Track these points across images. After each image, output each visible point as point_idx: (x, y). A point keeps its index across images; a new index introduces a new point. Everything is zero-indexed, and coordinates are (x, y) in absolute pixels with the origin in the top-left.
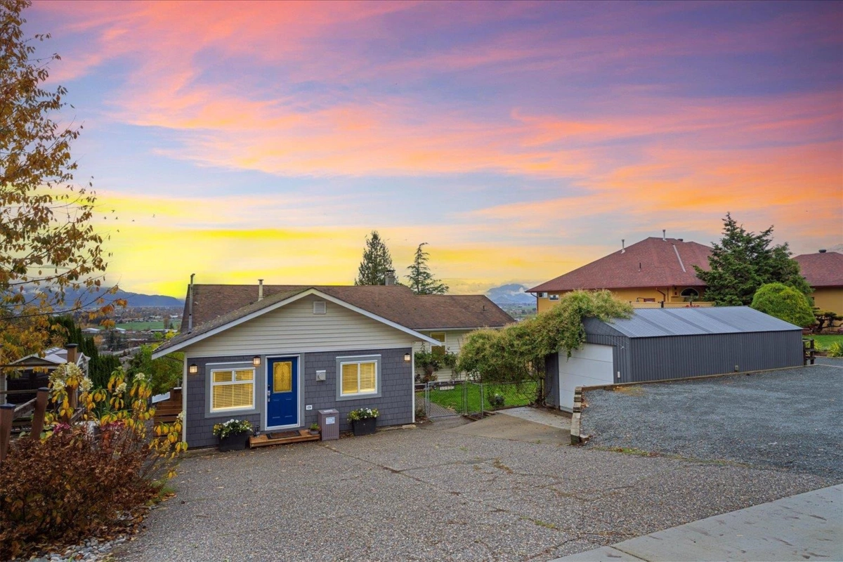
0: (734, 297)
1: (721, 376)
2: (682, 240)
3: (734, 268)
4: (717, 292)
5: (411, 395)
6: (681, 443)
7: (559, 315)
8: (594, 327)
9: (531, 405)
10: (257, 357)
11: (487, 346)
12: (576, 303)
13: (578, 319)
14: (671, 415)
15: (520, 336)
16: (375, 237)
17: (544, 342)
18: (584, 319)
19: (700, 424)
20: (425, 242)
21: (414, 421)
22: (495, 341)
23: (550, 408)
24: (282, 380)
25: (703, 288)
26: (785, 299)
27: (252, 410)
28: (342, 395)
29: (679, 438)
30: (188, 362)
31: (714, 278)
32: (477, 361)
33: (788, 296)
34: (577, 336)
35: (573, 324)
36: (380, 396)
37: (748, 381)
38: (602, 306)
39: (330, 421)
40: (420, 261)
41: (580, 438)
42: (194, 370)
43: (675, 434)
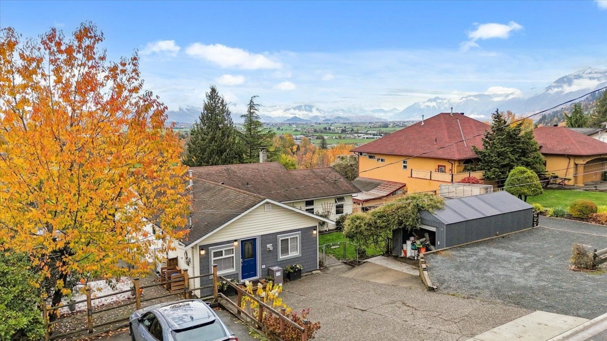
0: (497, 170)
1: (489, 240)
2: (463, 114)
3: (498, 150)
4: (486, 164)
5: (317, 253)
6: (478, 291)
7: (405, 207)
8: (425, 215)
9: (383, 255)
10: (236, 241)
11: (362, 224)
12: (415, 201)
13: (416, 210)
14: (470, 273)
15: (380, 217)
16: (213, 90)
17: (396, 222)
18: (419, 210)
19: (484, 280)
20: (256, 95)
21: (318, 268)
22: (367, 221)
23: (395, 256)
24: (248, 252)
25: (478, 160)
26: (526, 178)
27: (234, 272)
28: (281, 257)
29: (477, 288)
30: (199, 248)
31: (485, 156)
32: (356, 233)
33: (529, 177)
34: (415, 220)
35: (413, 213)
36: (301, 256)
37: (503, 243)
38: (430, 204)
39: (278, 274)
40: (252, 111)
41: (433, 288)
42: (203, 252)
43: (475, 285)
